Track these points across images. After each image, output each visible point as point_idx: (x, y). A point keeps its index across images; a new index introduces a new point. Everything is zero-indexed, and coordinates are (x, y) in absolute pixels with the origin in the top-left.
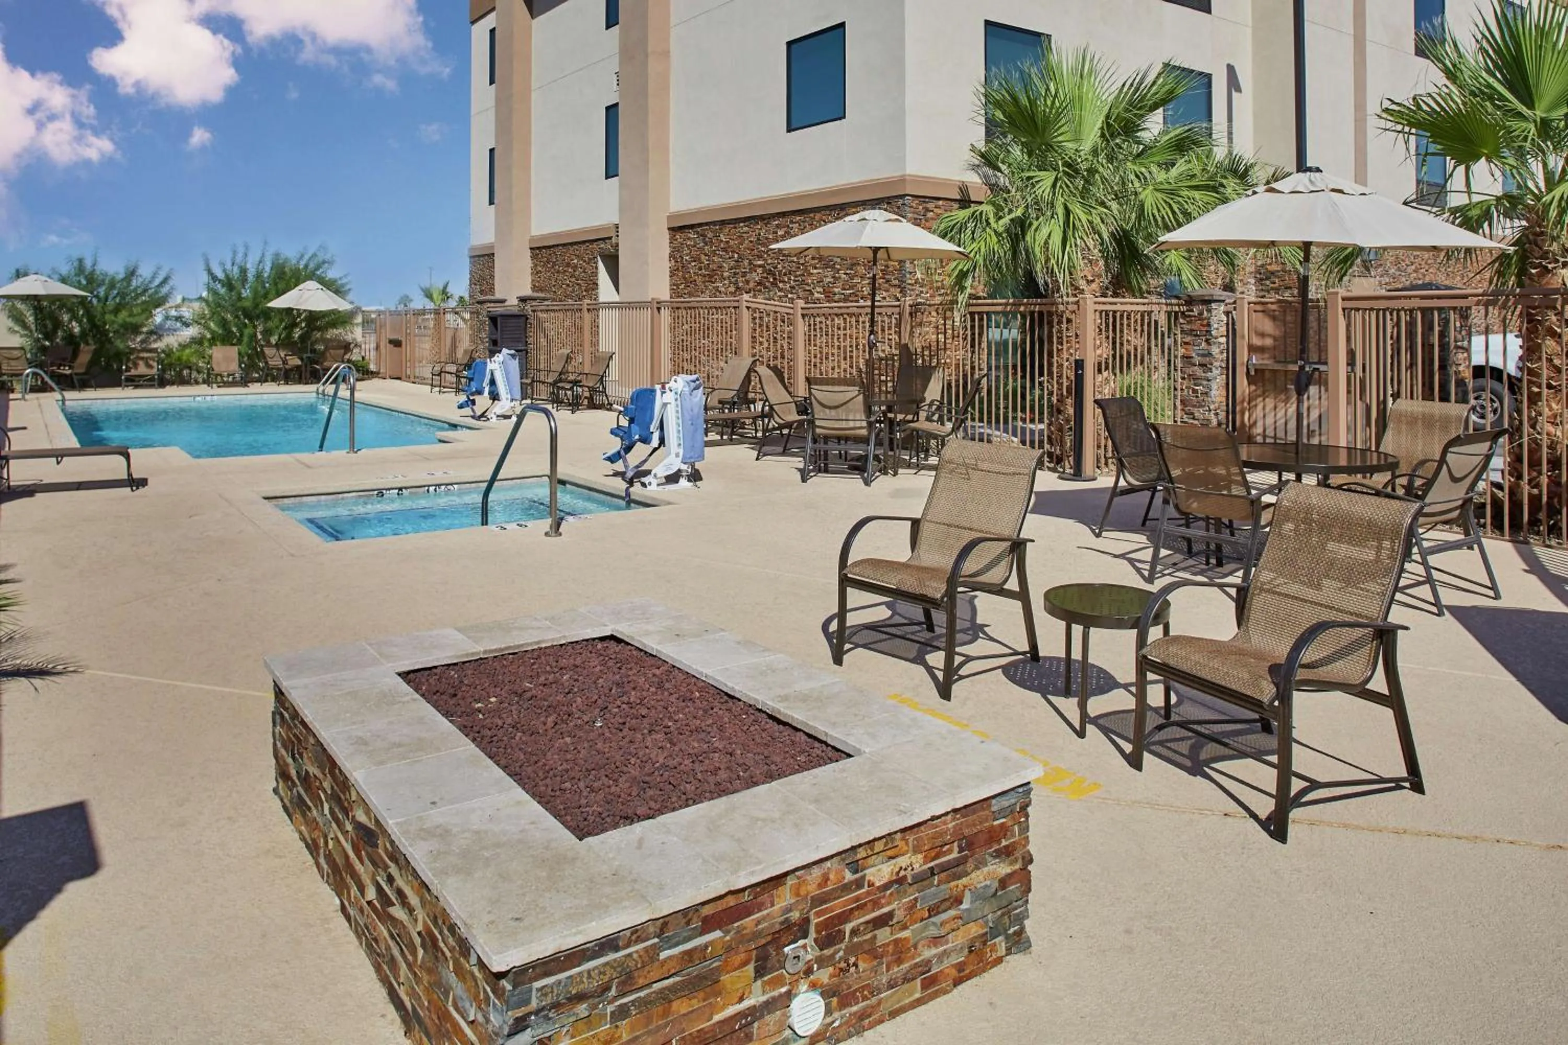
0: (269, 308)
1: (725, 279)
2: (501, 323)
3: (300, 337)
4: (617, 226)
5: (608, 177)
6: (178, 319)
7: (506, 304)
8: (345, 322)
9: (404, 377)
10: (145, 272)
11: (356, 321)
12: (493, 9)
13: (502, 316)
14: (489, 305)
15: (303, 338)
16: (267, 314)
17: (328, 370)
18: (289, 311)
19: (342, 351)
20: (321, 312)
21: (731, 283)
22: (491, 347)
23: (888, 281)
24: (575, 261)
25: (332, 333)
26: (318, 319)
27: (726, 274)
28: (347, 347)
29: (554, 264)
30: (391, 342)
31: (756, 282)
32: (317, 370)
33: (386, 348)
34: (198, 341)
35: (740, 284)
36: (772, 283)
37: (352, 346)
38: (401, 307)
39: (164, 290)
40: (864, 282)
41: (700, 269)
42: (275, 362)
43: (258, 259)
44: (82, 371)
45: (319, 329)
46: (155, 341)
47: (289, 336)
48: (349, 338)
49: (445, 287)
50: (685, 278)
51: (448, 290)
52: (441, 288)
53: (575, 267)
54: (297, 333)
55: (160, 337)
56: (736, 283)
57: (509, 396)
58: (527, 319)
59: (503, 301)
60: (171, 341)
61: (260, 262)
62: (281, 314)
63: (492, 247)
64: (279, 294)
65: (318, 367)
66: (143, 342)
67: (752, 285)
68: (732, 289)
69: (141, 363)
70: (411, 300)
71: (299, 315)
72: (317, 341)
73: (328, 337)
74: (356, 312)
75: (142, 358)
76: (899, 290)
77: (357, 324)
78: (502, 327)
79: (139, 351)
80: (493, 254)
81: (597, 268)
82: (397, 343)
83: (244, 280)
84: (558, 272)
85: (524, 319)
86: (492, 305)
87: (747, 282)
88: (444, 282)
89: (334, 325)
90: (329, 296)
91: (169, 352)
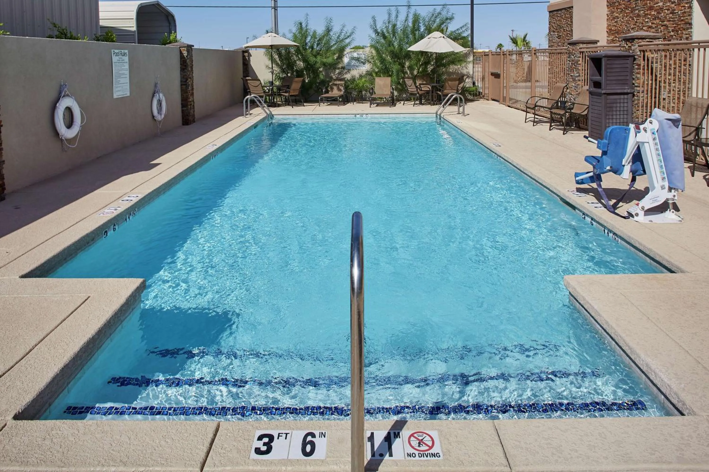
0: (409, 51)
2: (606, 64)
3: (431, 71)
6: (358, 59)
7: (599, 44)
8: (461, 60)
9: (501, 100)
10: (336, 29)
11: (469, 60)
13: (607, 56)
14: (581, 46)
15: (433, 71)
16: (408, 55)
17: (447, 95)
18: (422, 53)
19: (457, 82)
20: (445, 53)
22: (592, 89)
25: (452, 68)
26: (443, 59)
28: (461, 78)
29: (633, 10)
30: (492, 74)
32: (440, 96)
33: (489, 79)
34: (369, 74)
37: (465, 77)
38: (498, 50)
39: (347, 41)
42: (412, 89)
43: (404, 19)
44: (296, 93)
45: (444, 65)
46: (346, 73)
47: (425, 70)
48: (465, 71)
49: (525, 38)
51: (527, 39)
52: (523, 38)
54: (430, 68)
55: (349, 70)
57: (666, 184)
58: (635, 59)
59: (596, 42)
60: (355, 73)
61: (406, 21)
62: (418, 56)
64: (416, 41)
65: (440, 93)
66: (339, 73)
69: (335, 88)
70: (503, 46)
71: (432, 55)
72: (443, 73)
73: (451, 70)
74: (469, 53)
75: (336, 85)
77: (470, 62)
78: (606, 68)
79: (335, 80)
80: (572, 7)
81: (690, 7)
82: (497, 76)
83: (394, 32)
84: (638, 16)
85: (631, 59)
86: (585, 46)
88: (525, 33)
89: (453, 62)
90: (448, 42)
91: (353, 80)
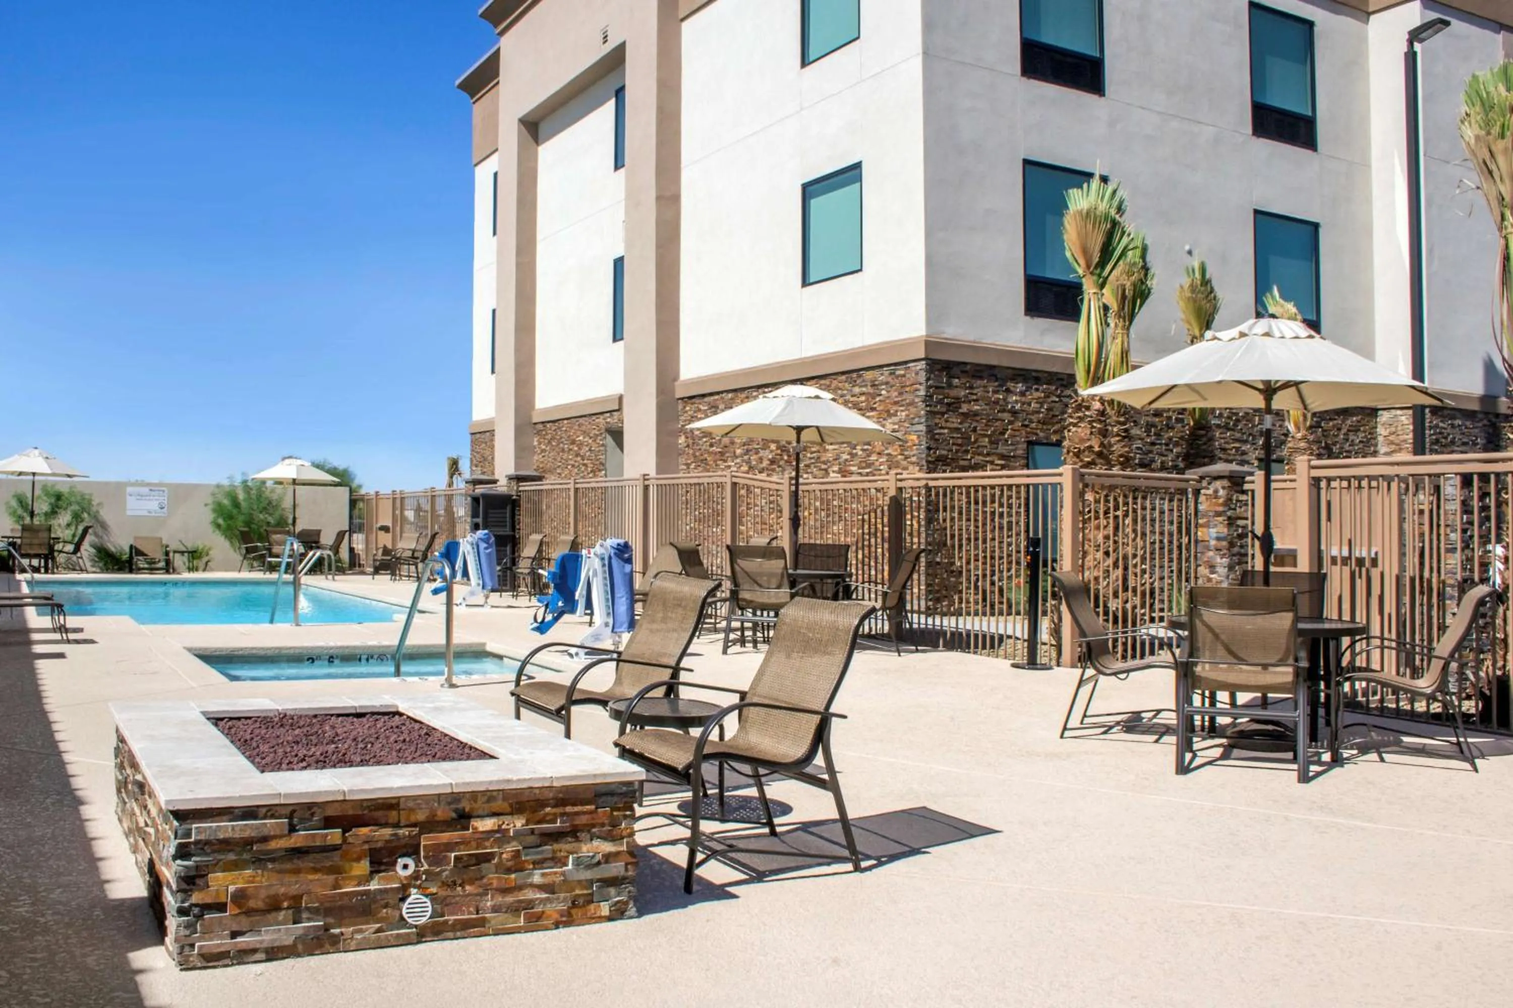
1: (737, 457)
4: (621, 398)
5: (615, 340)
7: (498, 484)
12: (496, 150)
13: (494, 497)
21: (743, 461)
23: (906, 458)
24: (581, 438)
27: (738, 452)
29: (559, 441)
30: (381, 527)
31: (769, 460)
33: (376, 535)
35: (754, 463)
36: (787, 461)
40: (881, 460)
41: (711, 445)
50: (695, 457)
53: (581, 445)
56: (748, 462)
58: (516, 499)
59: (494, 482)
63: (491, 421)
67: (765, 463)
68: (745, 468)
76: (918, 468)
80: (494, 431)
84: (561, 451)
85: (514, 499)
87: (761, 460)
